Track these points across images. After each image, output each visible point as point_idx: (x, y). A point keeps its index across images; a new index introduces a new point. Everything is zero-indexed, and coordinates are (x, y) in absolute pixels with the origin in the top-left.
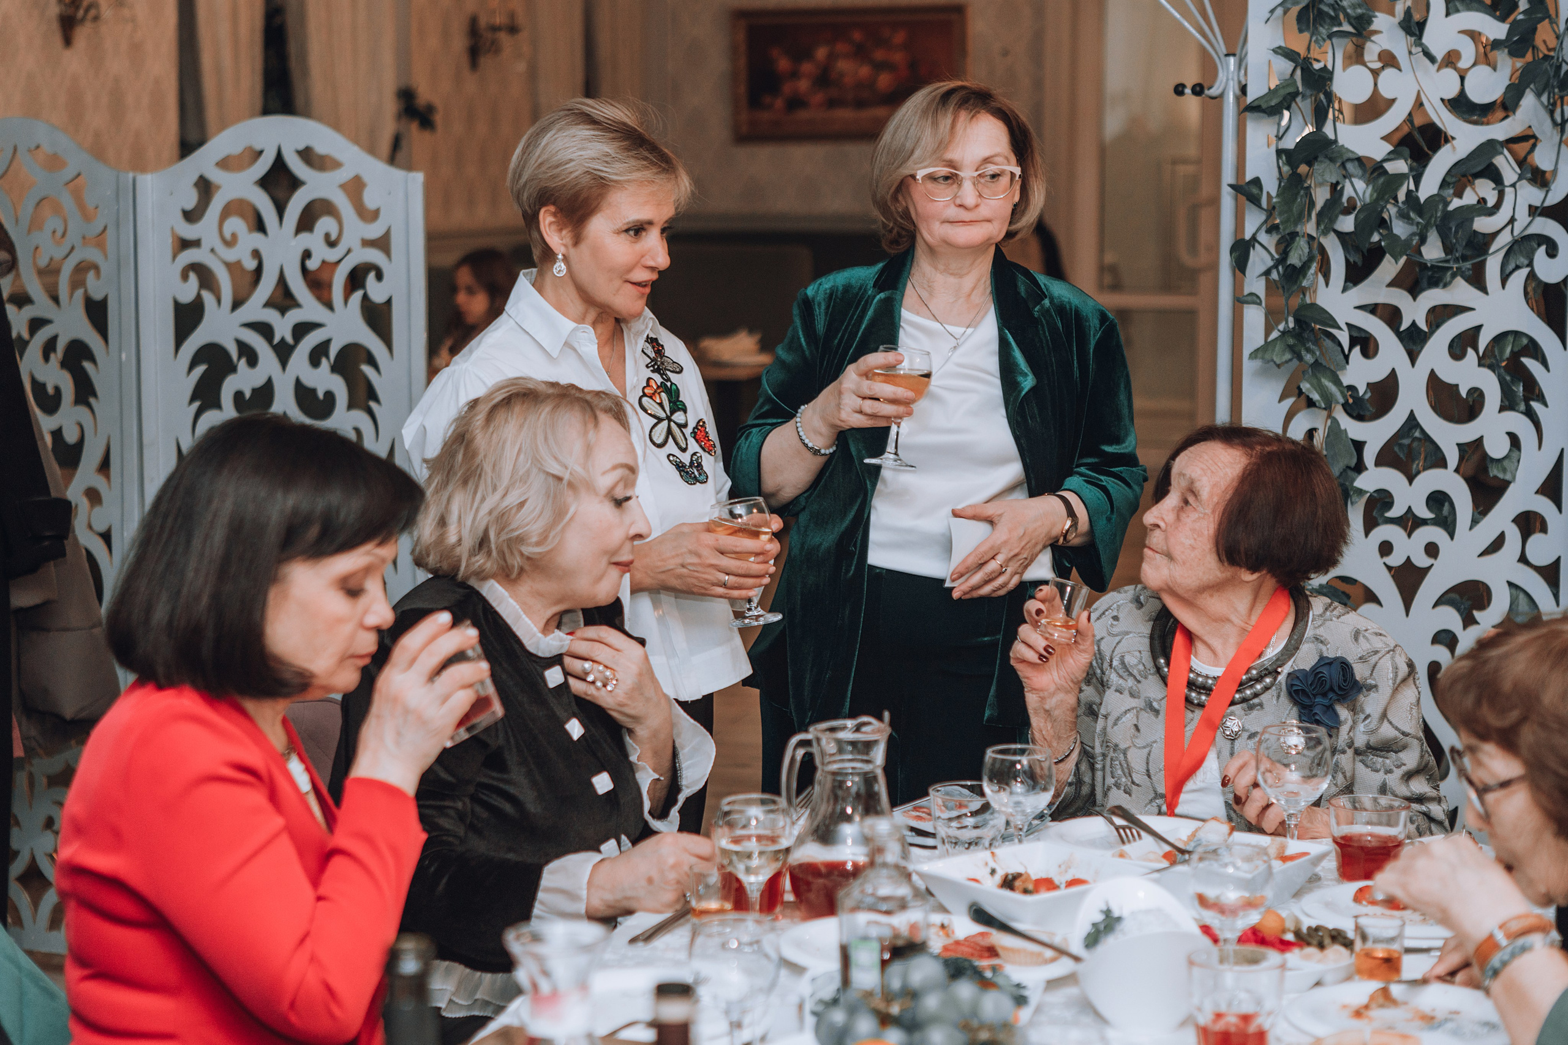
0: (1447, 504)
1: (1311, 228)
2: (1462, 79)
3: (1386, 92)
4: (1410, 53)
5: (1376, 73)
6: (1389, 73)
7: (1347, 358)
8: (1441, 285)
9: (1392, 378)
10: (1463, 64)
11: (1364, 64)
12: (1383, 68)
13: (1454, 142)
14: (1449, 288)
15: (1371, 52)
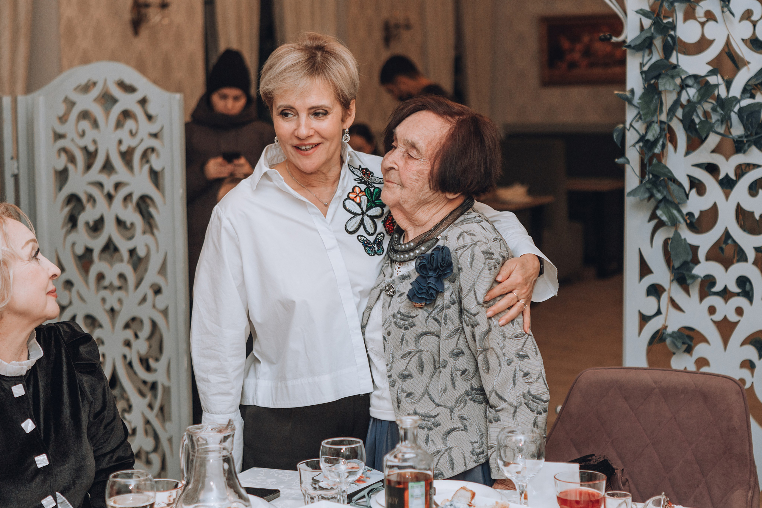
0: (748, 284)
1: (663, 117)
2: (754, 26)
3: (709, 36)
4: (723, 12)
5: (703, 24)
6: (710, 24)
7: (687, 196)
8: (743, 151)
9: (715, 208)
10: (754, 18)
11: (695, 19)
12: (707, 21)
13: (749, 66)
14: (747, 153)
15: (700, 11)
